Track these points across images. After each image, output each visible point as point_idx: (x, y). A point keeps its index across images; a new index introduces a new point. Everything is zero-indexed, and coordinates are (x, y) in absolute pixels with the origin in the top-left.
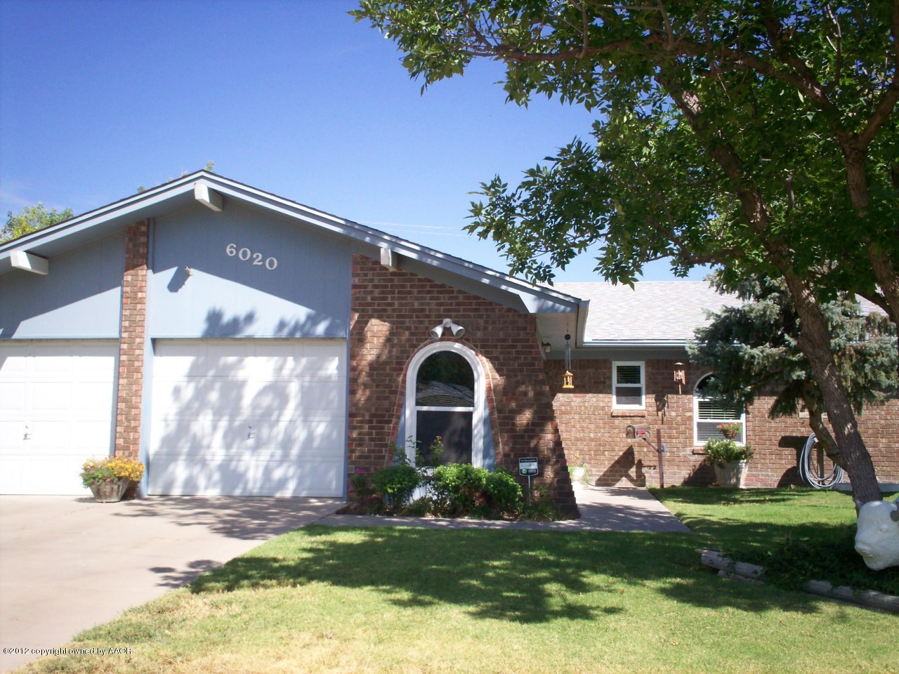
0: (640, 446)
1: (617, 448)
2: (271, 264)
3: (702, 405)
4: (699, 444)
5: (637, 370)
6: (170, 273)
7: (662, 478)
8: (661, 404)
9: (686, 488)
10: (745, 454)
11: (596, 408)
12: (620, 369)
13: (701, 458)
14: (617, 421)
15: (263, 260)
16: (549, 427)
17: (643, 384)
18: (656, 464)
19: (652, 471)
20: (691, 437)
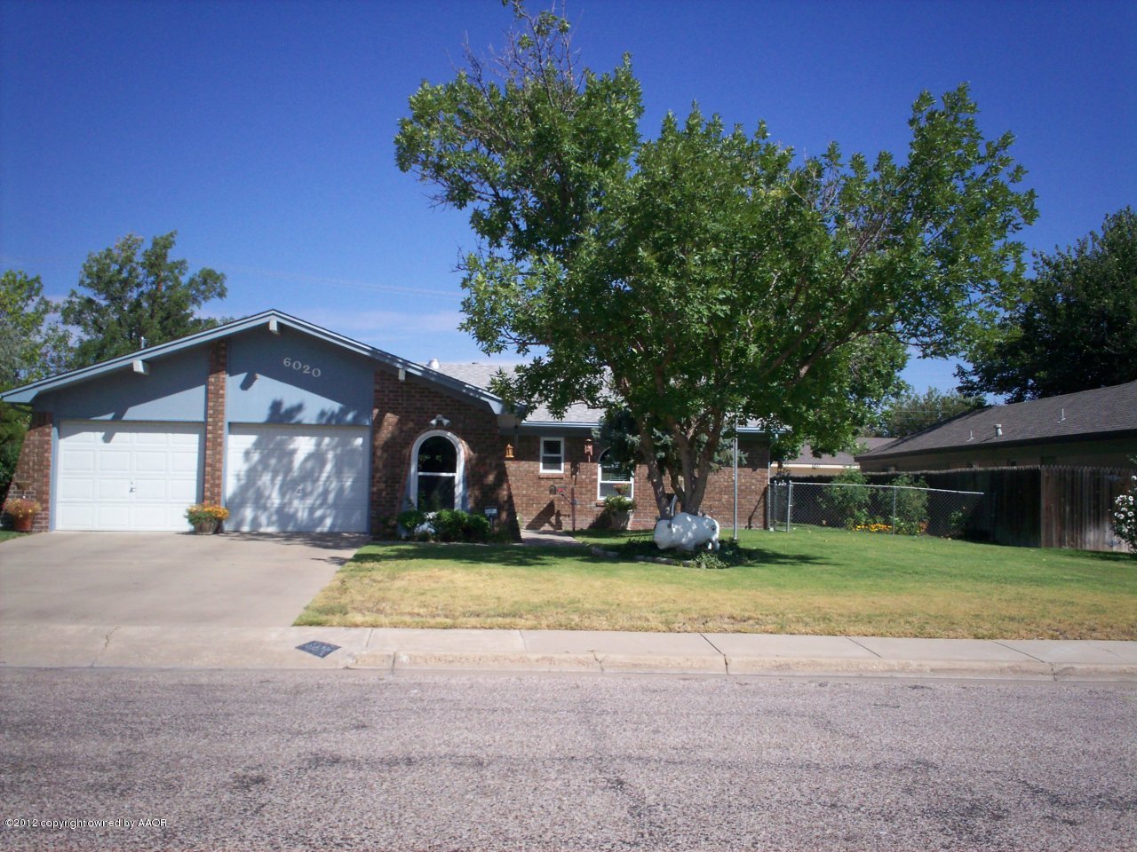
0: (559, 500)
1: (542, 502)
2: (316, 373)
3: (604, 471)
4: (601, 499)
5: (558, 444)
6: (241, 377)
7: (574, 523)
8: (575, 470)
9: (591, 530)
10: (632, 506)
11: (528, 472)
12: (546, 443)
13: (602, 509)
14: (542, 482)
15: (310, 370)
16: (505, 486)
17: (562, 454)
18: (571, 513)
19: (567, 519)
20: (596, 494)
